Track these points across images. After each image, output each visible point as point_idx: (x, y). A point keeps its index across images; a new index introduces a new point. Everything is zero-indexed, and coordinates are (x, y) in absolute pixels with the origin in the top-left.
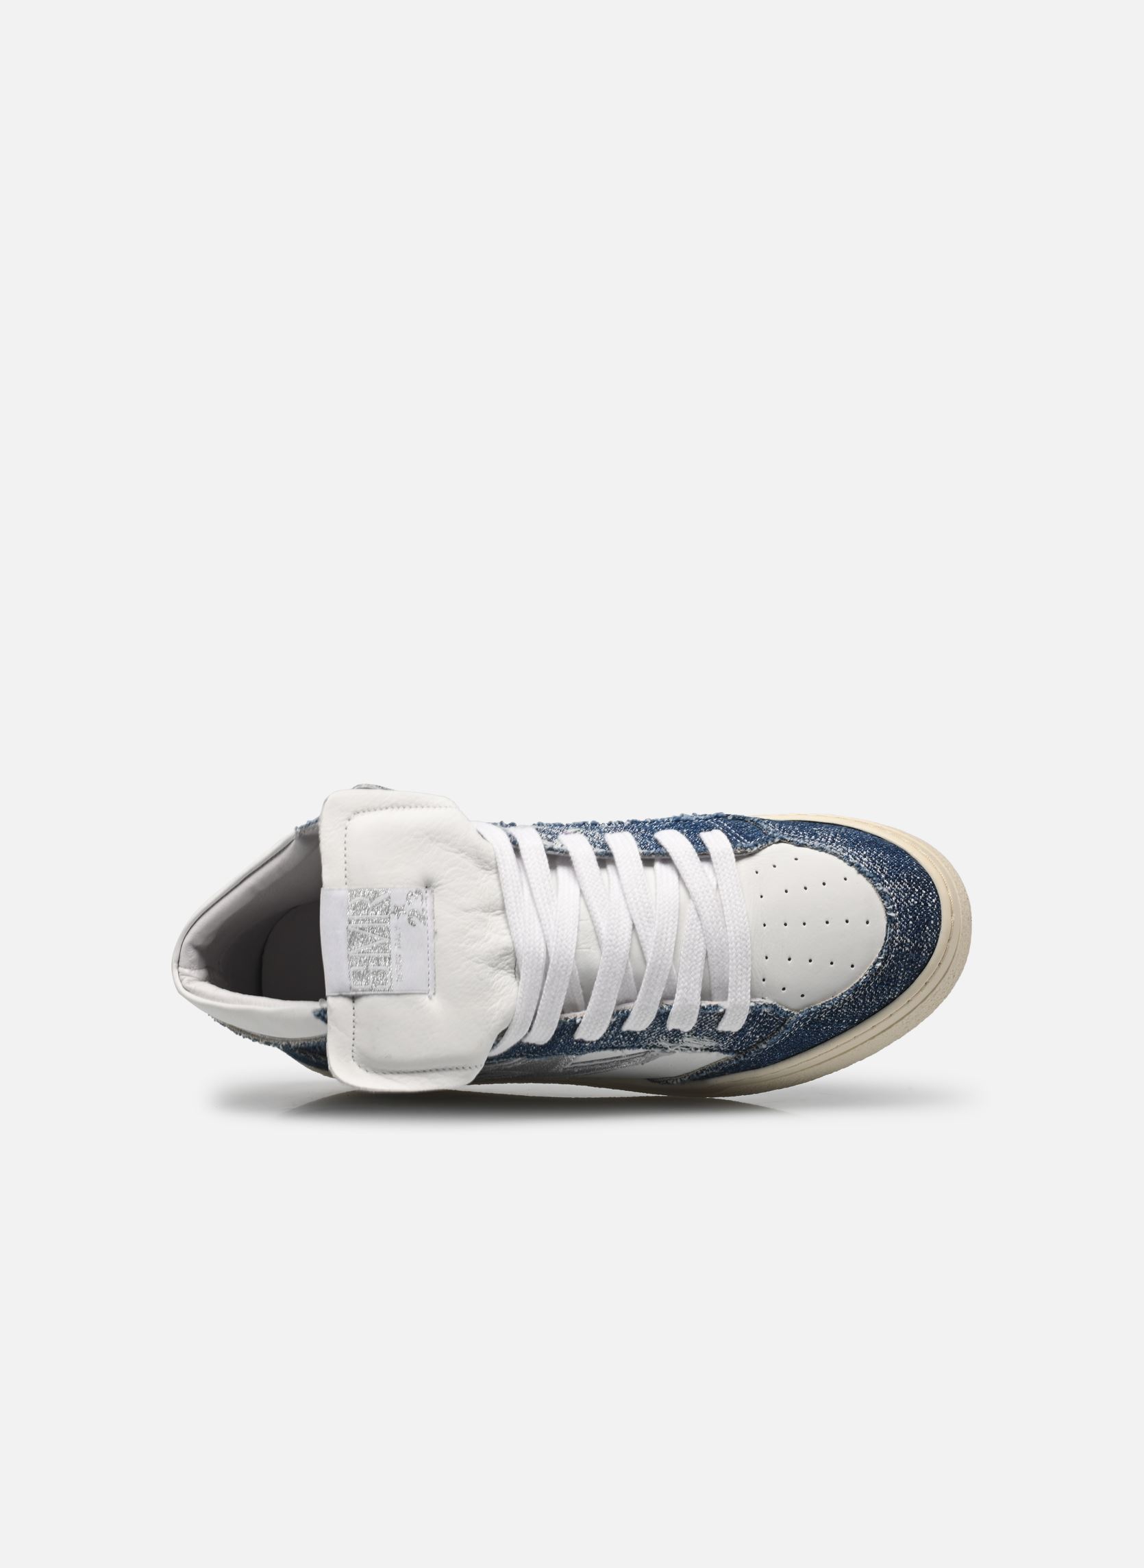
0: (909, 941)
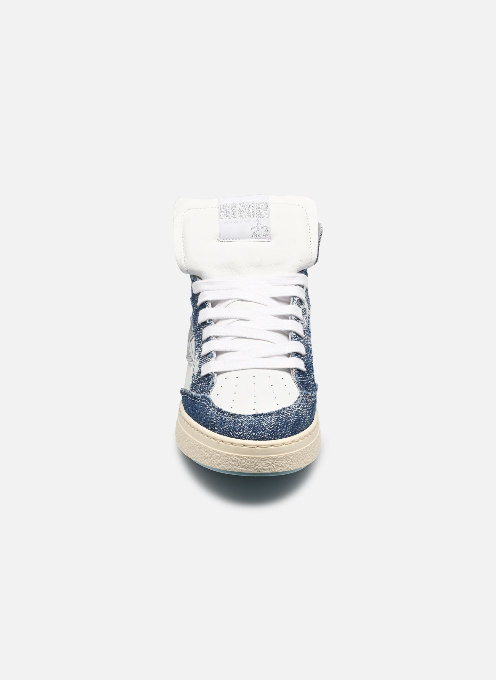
0: (244, 424)
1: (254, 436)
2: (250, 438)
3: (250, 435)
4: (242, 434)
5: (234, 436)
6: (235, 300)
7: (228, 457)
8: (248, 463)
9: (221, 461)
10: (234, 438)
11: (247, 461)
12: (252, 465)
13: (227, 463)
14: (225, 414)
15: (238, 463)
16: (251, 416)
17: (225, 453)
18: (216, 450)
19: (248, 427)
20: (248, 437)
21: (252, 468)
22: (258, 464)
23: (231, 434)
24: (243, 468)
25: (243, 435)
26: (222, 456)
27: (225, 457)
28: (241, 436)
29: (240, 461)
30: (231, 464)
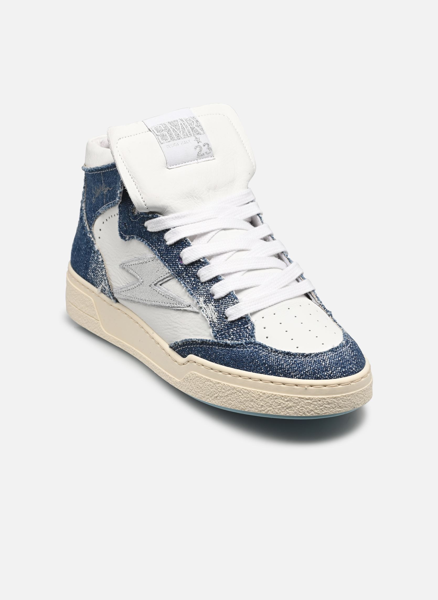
1: (344, 372)
2: (341, 375)
3: (340, 372)
4: (331, 373)
5: (322, 377)
6: (218, 230)
7: (322, 401)
8: (345, 402)
9: (313, 407)
10: (323, 379)
11: (344, 400)
12: (348, 403)
13: (322, 407)
14: (297, 356)
15: (335, 405)
16: (329, 352)
17: (318, 398)
18: (304, 397)
19: (334, 364)
20: (339, 374)
21: (349, 406)
22: (353, 400)
23: (319, 376)
24: (339, 408)
25: (333, 374)
26: (313, 402)
27: (318, 401)
28: (332, 375)
29: (337, 402)
30: (326, 407)
